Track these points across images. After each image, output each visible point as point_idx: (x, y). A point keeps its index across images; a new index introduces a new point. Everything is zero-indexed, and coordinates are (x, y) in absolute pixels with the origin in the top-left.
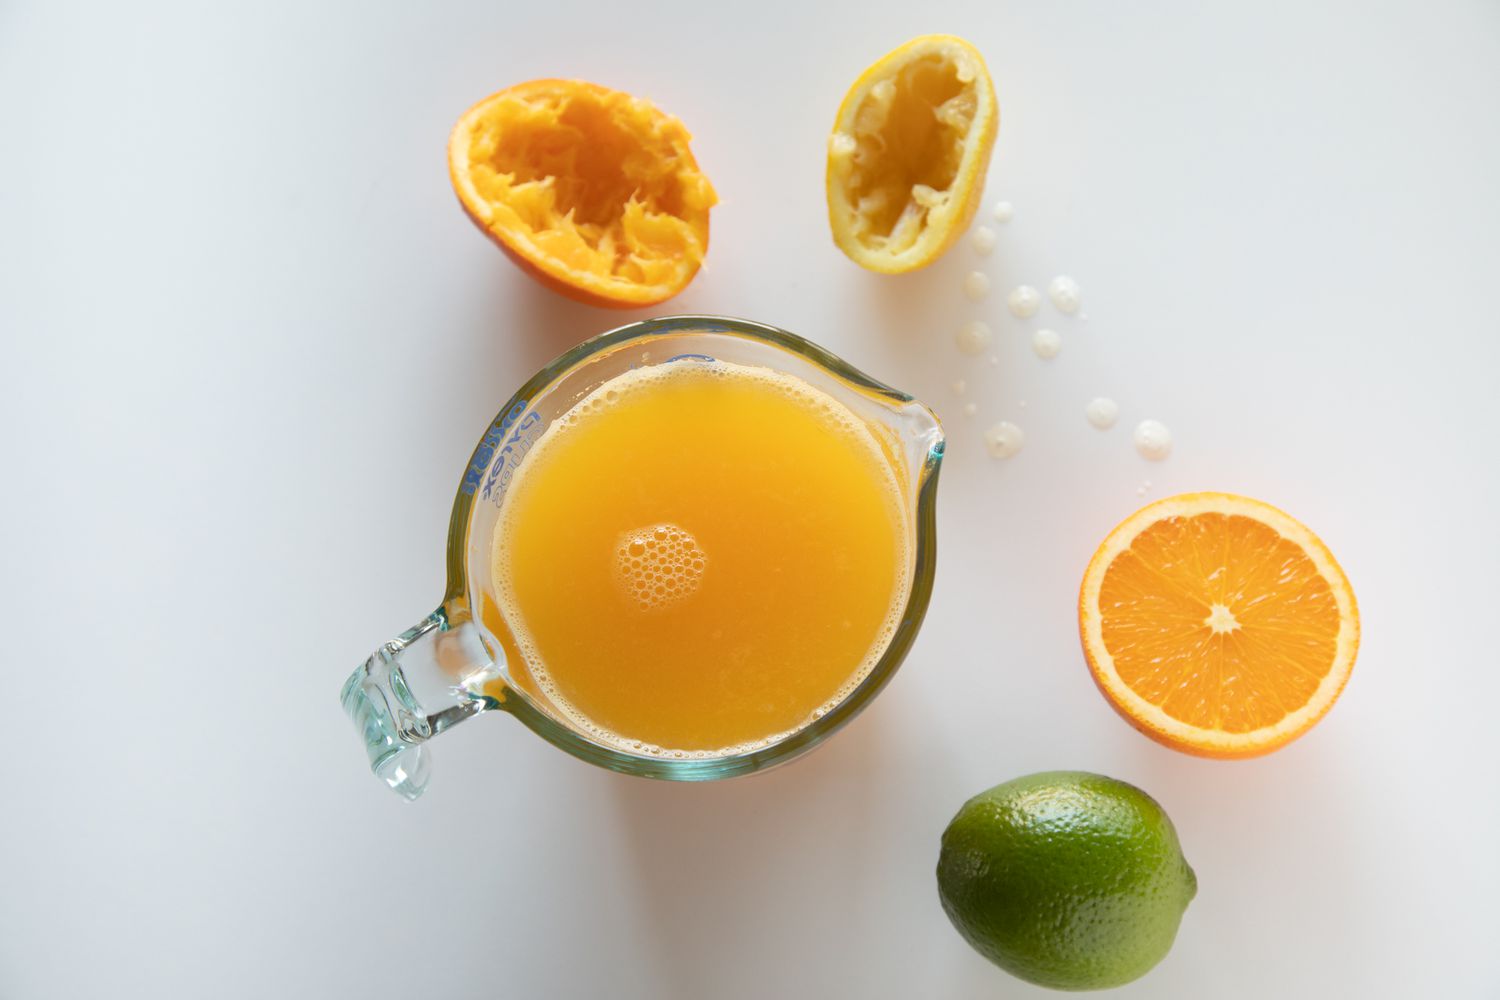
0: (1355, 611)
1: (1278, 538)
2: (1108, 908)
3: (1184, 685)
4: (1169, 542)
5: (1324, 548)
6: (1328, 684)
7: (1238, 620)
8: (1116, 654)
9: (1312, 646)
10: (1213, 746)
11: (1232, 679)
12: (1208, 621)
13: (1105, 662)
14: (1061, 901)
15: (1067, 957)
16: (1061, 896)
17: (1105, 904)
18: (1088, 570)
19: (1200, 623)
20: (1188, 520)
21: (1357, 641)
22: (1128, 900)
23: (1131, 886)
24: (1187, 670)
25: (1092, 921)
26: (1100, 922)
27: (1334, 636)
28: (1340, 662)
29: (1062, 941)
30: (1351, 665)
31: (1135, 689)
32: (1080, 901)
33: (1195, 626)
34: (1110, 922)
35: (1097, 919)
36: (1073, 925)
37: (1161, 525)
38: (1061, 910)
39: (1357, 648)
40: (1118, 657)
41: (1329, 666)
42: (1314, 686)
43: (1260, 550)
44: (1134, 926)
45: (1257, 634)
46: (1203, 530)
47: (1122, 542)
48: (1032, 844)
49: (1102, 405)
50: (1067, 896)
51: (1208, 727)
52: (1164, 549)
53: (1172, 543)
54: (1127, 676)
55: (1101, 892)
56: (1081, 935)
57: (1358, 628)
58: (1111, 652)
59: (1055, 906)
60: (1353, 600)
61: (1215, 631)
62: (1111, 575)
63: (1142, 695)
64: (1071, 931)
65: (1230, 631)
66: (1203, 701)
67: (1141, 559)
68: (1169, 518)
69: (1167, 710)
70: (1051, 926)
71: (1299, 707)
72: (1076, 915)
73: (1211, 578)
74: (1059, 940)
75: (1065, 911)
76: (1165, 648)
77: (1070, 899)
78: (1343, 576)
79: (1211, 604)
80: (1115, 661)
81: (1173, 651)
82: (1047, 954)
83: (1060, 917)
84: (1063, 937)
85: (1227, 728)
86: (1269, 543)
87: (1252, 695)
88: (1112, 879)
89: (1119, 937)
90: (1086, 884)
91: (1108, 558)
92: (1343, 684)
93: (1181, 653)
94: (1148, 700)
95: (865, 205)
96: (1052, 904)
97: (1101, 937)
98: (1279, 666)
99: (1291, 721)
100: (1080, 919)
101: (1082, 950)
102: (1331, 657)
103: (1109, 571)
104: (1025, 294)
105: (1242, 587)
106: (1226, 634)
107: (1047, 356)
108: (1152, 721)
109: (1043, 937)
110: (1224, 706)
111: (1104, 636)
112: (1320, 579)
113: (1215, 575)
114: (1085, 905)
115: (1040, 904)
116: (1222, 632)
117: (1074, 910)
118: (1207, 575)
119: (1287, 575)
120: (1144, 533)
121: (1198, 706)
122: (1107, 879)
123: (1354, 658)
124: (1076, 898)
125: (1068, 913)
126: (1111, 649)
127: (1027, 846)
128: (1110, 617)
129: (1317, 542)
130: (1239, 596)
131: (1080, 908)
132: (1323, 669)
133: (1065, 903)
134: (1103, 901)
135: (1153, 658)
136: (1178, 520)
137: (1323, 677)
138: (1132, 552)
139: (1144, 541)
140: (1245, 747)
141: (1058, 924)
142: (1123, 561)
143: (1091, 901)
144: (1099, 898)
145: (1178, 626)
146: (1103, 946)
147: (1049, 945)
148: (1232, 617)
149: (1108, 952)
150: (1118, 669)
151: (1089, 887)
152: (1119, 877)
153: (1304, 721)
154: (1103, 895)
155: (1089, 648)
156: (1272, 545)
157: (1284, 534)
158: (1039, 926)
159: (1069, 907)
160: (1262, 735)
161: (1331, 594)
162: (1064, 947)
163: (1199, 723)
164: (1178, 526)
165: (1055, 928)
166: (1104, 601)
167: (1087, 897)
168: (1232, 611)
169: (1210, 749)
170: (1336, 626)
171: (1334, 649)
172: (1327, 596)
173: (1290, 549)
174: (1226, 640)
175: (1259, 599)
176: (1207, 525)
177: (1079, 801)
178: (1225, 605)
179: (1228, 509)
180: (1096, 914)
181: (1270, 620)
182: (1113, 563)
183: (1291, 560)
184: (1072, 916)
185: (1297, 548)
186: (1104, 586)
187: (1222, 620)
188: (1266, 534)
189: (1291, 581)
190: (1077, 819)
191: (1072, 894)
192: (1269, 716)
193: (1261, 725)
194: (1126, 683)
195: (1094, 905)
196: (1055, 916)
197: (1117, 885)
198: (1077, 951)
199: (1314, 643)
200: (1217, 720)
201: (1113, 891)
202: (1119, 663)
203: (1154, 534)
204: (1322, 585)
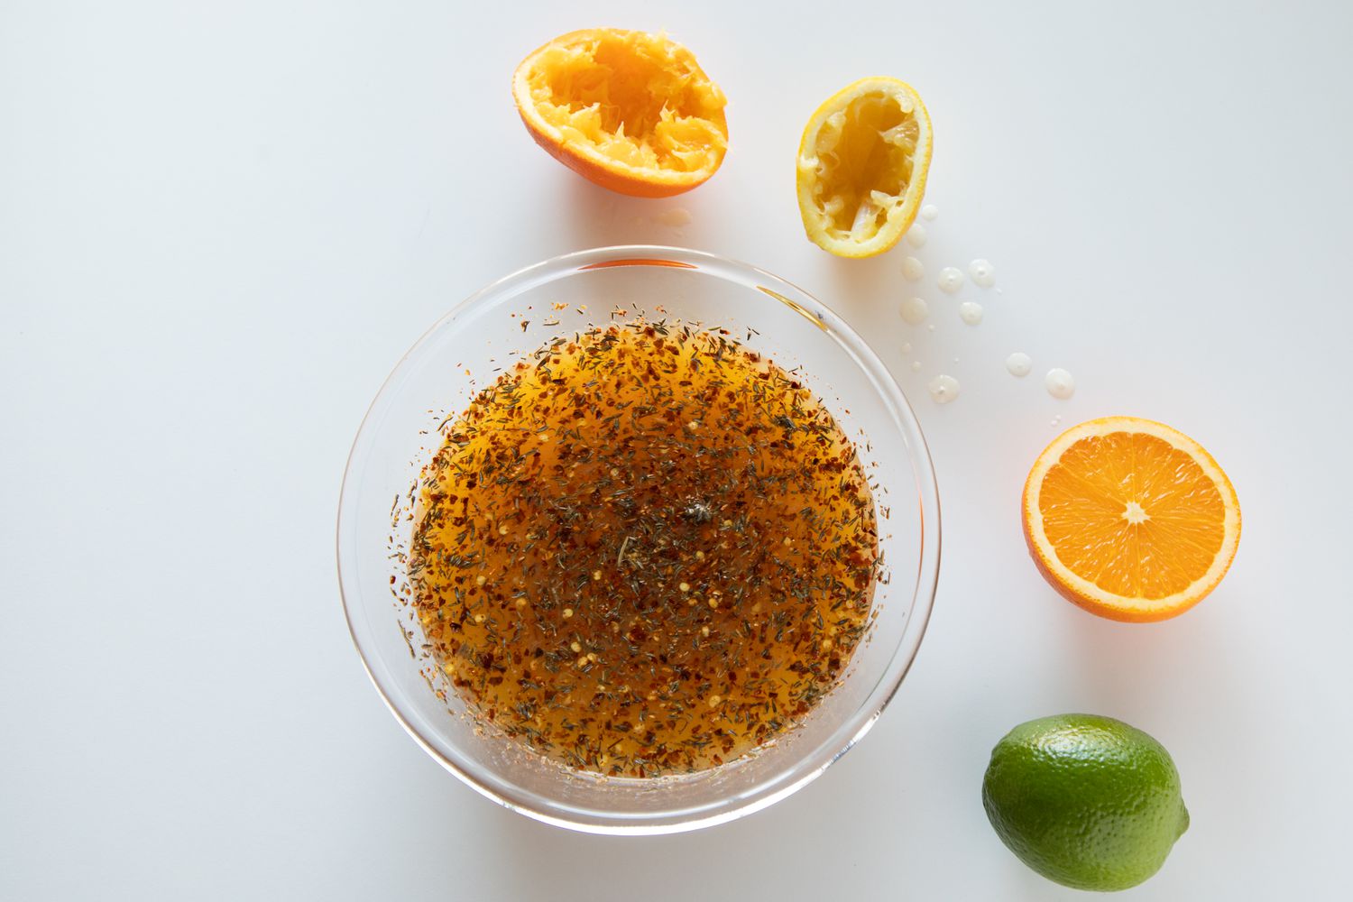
0: (1236, 502)
1: (1172, 448)
2: (1123, 826)
3: (1111, 564)
4: (1088, 457)
5: (1207, 455)
6: (1220, 558)
7: (1148, 513)
8: (1056, 544)
9: (1206, 530)
10: (1138, 610)
11: (1147, 558)
12: (1125, 515)
13: (1048, 552)
14: (1087, 814)
15: (1083, 859)
16: (1088, 810)
17: (1121, 822)
18: (1028, 481)
19: (1119, 517)
20: (1102, 438)
21: (1240, 524)
22: (1139, 823)
23: (1143, 812)
24: (1113, 553)
25: (1109, 834)
26: (1115, 835)
27: (1221, 521)
28: (1228, 541)
29: (1082, 846)
30: (1237, 542)
31: (1073, 570)
32: (1102, 817)
33: (1114, 519)
34: (1123, 837)
35: (1113, 833)
36: (1093, 834)
37: (1082, 444)
38: (1086, 821)
39: (1240, 529)
40: (1057, 547)
41: (1220, 544)
42: (1211, 560)
43: (1158, 459)
44: (1141, 843)
45: (1163, 523)
46: (1113, 446)
47: (1053, 458)
48: (1070, 765)
49: (1019, 358)
50: (1092, 811)
51: (1133, 596)
52: (1085, 462)
53: (1091, 457)
54: (1067, 561)
55: (1120, 812)
56: (1098, 844)
57: (1239, 514)
58: (1052, 543)
59: (1081, 817)
60: (1233, 493)
61: (1130, 522)
62: (1047, 484)
63: (1080, 574)
64: (1091, 839)
65: (1142, 522)
66: (1127, 576)
67: (1069, 470)
68: (1087, 438)
69: (1100, 585)
70: (1076, 833)
71: (1200, 577)
72: (1097, 828)
73: (1124, 482)
74: (1079, 844)
75: (1089, 822)
76: (1094, 537)
77: (1095, 814)
78: (1225, 476)
79: (1126, 502)
80: (1056, 549)
81: (1100, 539)
82: (1068, 854)
83: (1084, 826)
84: (1083, 843)
85: (1147, 596)
86: (1165, 453)
87: (1163, 569)
88: (1129, 804)
89: (1127, 850)
90: (1109, 804)
91: (1042, 471)
92: (1232, 558)
93: (1107, 540)
94: (1085, 579)
95: (829, 207)
96: (1079, 816)
97: (1114, 847)
98: (1182, 546)
99: (1195, 589)
100: (1100, 830)
101: (1096, 855)
102: (1221, 537)
103: (1044, 481)
104: (951, 274)
105: (1147, 488)
106: (1139, 524)
107: (972, 322)
108: (1089, 594)
109: (1067, 840)
110: (1143, 580)
111: (1046, 531)
112: (1206, 478)
113: (1126, 480)
114: (1106, 820)
115: (1070, 814)
116: (1136, 523)
117: (1096, 823)
118: (1121, 479)
119: (1181, 477)
120: (1069, 450)
121: (1123, 580)
122: (1126, 803)
123: (1238, 537)
124: (1099, 813)
125: (1091, 824)
126: (1052, 541)
127: (1067, 766)
128: (1049, 516)
129: (1202, 450)
130: (1146, 495)
131: (1101, 821)
132: (1216, 547)
133: (1090, 816)
134: (1121, 819)
135: (1084, 546)
136: (1094, 439)
137: (1216, 553)
138: (1061, 466)
139: (1069, 456)
140: (1162, 609)
141: (1081, 831)
142: (1055, 473)
143: (1111, 818)
144: (1118, 817)
145: (1101, 520)
146: (1113, 855)
147: (1070, 847)
148: (1142, 511)
149: (1116, 860)
150: (1059, 556)
151: (1111, 806)
152: (1135, 804)
153: (1206, 587)
154: (1121, 815)
155: (1035, 540)
156: (1168, 454)
157: (1176, 446)
158: (1065, 831)
159: (1093, 819)
160: (1174, 600)
161: (1216, 489)
162: (1082, 851)
163: (1125, 594)
164: (1094, 444)
165: (1078, 835)
166: (1043, 504)
167: (1108, 814)
168: (1142, 506)
169: (1135, 612)
170: (1223, 514)
171: (1222, 531)
172: (1212, 492)
173: (1181, 457)
174: (1139, 529)
175: (1161, 496)
176: (1116, 442)
177: (1111, 739)
178: (1137, 502)
179: (1131, 429)
180: (1113, 829)
181: (1172, 511)
182: (1047, 475)
183: (1183, 465)
184: (1094, 827)
185: (1187, 456)
186: (1041, 493)
187: (1135, 513)
188: (1162, 447)
189: (1186, 481)
190: (1109, 753)
191: (1097, 809)
192: (1178, 585)
193: (1173, 592)
194: (1066, 566)
195: (1113, 822)
196: (1080, 826)
197: (1133, 809)
198: (1092, 855)
199: (1207, 528)
200: (1139, 591)
201: (1129, 813)
202: (1058, 551)
203: (1077, 451)
204: (1209, 483)
